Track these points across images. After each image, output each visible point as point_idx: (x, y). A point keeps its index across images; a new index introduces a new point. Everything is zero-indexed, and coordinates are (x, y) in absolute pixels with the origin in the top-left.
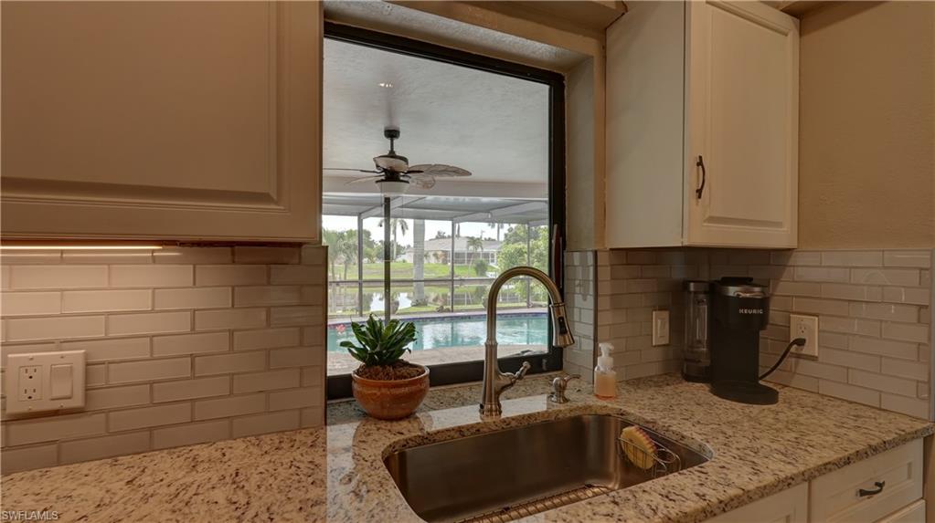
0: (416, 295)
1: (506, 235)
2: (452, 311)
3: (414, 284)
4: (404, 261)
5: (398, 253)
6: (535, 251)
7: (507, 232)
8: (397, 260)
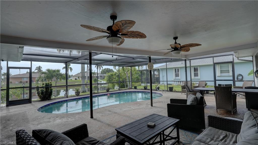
0: (83, 89)
1: (101, 71)
2: (98, 93)
3: (82, 86)
4: (71, 79)
5: (69, 77)
6: (117, 74)
7: (101, 70)
8: (69, 79)
